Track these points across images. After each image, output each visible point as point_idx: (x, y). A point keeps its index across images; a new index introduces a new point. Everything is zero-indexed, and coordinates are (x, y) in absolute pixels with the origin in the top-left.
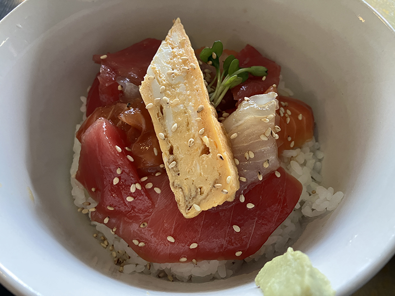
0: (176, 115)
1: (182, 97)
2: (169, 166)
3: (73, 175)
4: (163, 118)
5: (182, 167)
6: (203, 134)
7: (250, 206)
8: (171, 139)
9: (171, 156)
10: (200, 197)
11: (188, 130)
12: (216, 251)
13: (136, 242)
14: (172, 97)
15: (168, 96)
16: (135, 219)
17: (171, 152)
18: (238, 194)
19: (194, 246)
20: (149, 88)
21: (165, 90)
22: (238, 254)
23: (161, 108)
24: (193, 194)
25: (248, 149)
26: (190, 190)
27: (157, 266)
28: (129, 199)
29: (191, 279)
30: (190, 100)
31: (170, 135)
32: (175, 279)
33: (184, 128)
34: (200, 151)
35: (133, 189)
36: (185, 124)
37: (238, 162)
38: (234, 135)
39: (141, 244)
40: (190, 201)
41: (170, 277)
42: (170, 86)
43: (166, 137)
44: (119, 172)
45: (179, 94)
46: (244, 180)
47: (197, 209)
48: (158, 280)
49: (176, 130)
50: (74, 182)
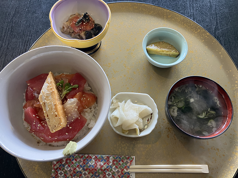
0: (49, 106)
1: (50, 100)
2: (47, 120)
3: (23, 119)
4: (45, 107)
5: (50, 120)
6: (56, 111)
7: (70, 128)
8: (47, 113)
9: (48, 117)
10: (55, 128)
11: (52, 110)
12: (62, 139)
13: (41, 138)
14: (47, 100)
15: (46, 100)
16: (41, 132)
17: (48, 116)
18: (67, 125)
19: (56, 138)
20: (41, 97)
21: (46, 98)
22: (68, 140)
23: (45, 104)
24: (53, 127)
25: (69, 113)
26: (52, 126)
27: (48, 144)
28: (38, 128)
29: (57, 146)
30: (52, 101)
31: (47, 111)
32: (53, 146)
33: (51, 110)
34: (55, 116)
35: (39, 126)
36: (51, 109)
37: (67, 117)
38: (65, 110)
39: (43, 139)
40: (53, 129)
41: (52, 146)
42: (47, 97)
43: (46, 112)
44: (35, 121)
45: (50, 99)
46: (68, 121)
47: (54, 131)
48: (49, 146)
49: (49, 110)
50: (24, 121)
